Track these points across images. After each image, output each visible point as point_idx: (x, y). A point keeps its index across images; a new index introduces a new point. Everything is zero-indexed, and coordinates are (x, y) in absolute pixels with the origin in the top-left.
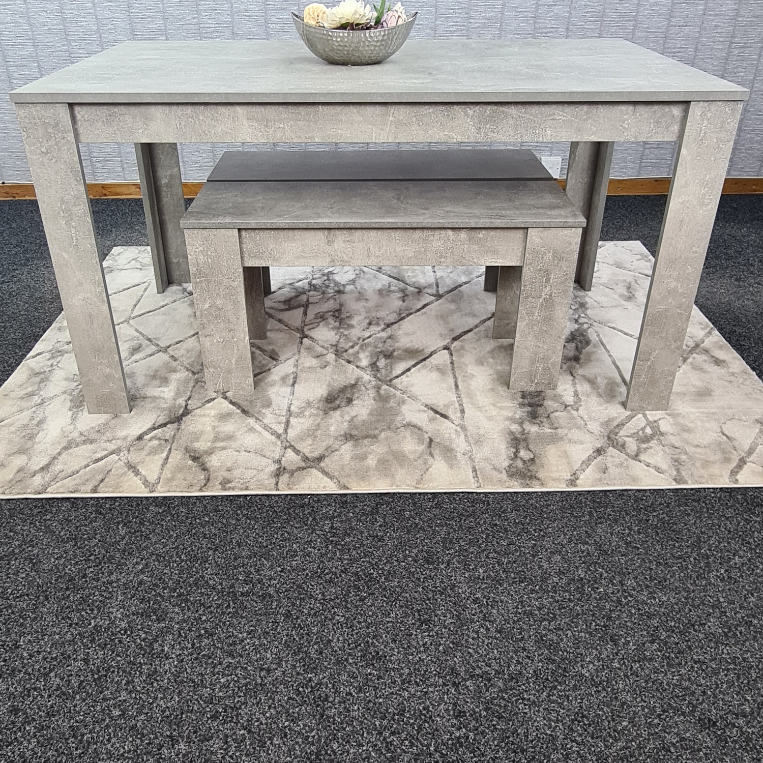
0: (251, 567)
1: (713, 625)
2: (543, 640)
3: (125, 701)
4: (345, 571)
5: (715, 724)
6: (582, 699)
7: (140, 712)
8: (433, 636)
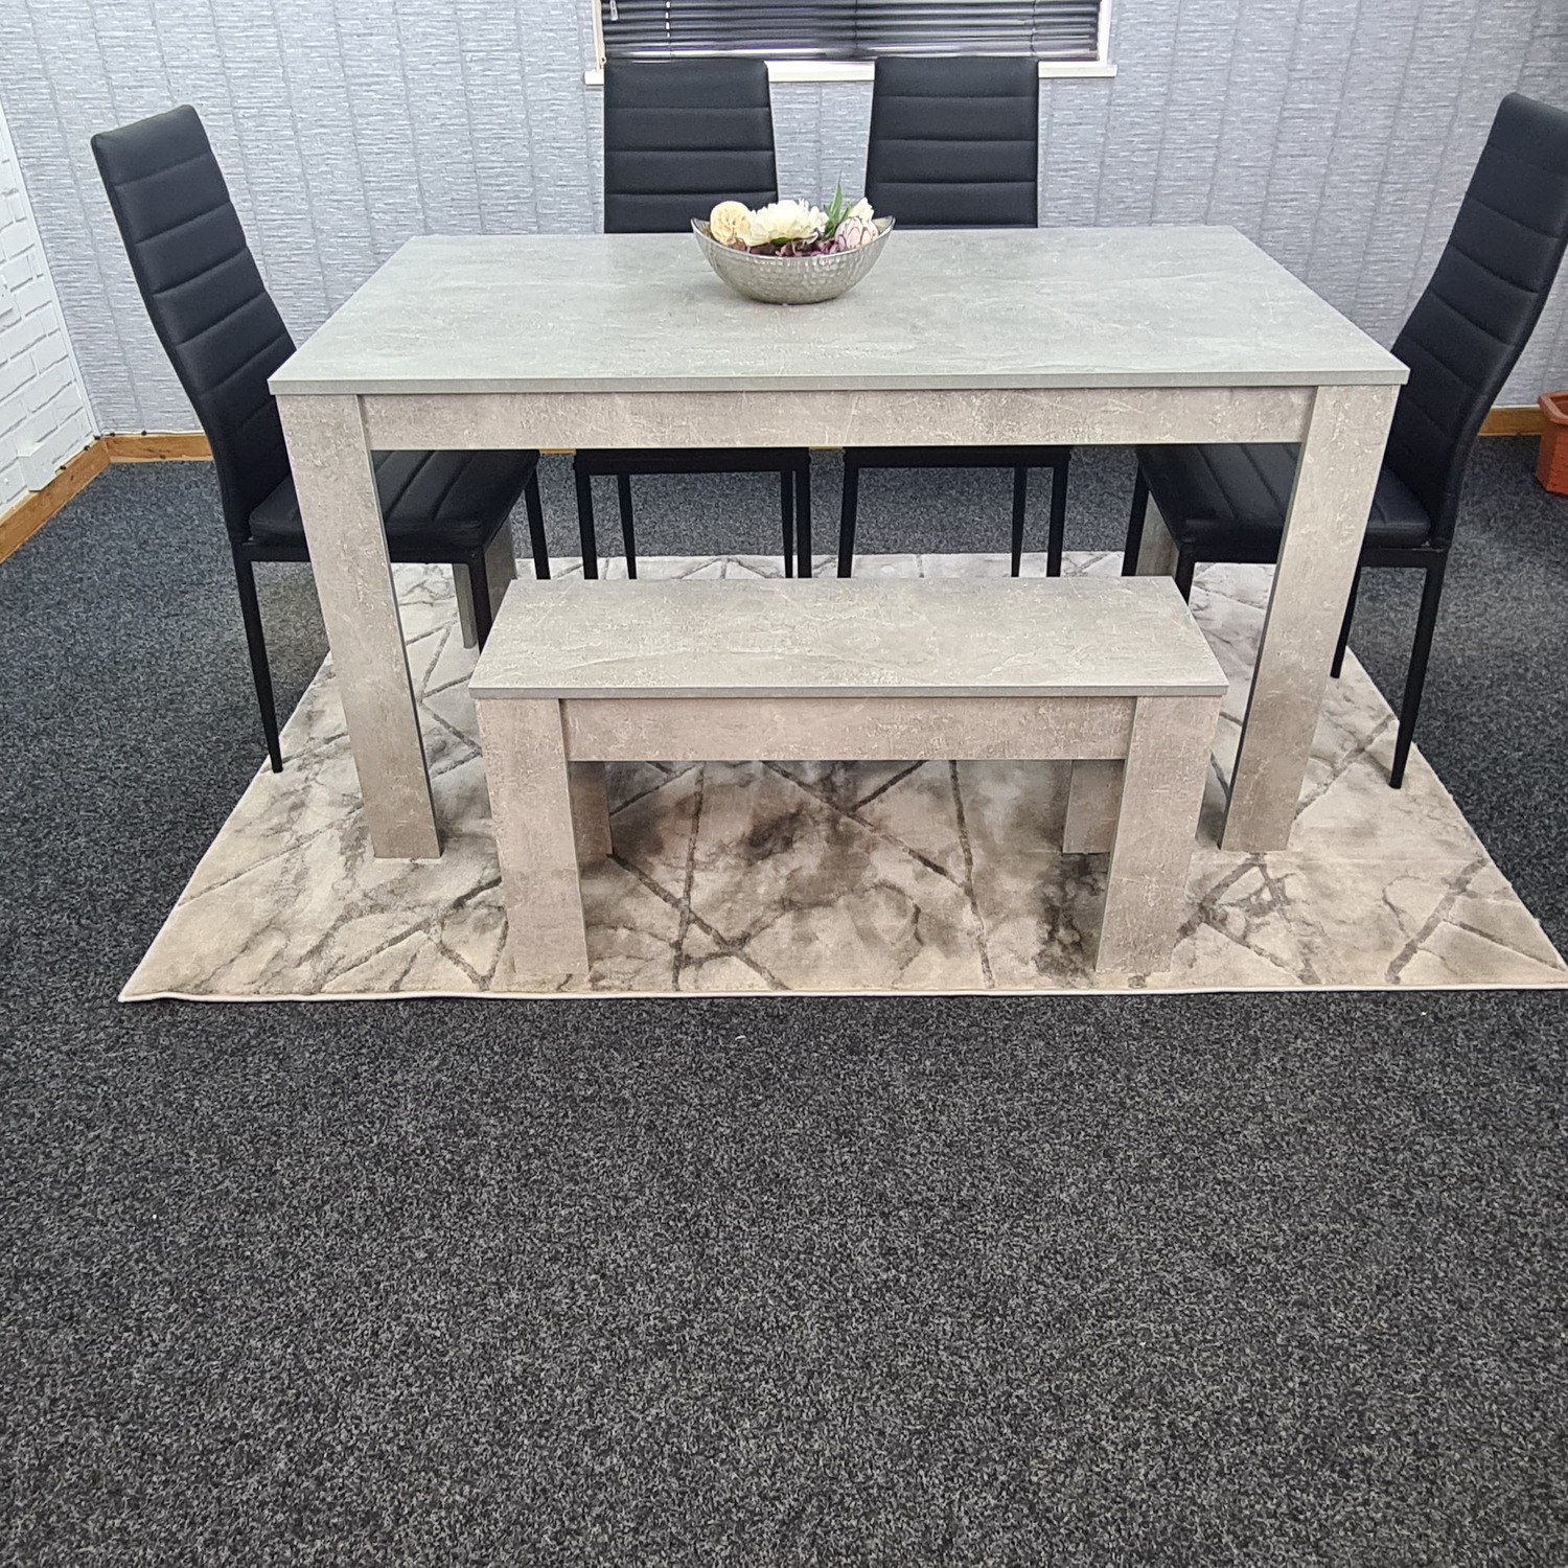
0: (595, 1061)
1: (1252, 1134)
2: (1009, 1156)
3: (431, 1240)
4: (731, 1066)
5: (1234, 1259)
6: (1057, 1231)
7: (452, 1253)
8: (856, 1152)
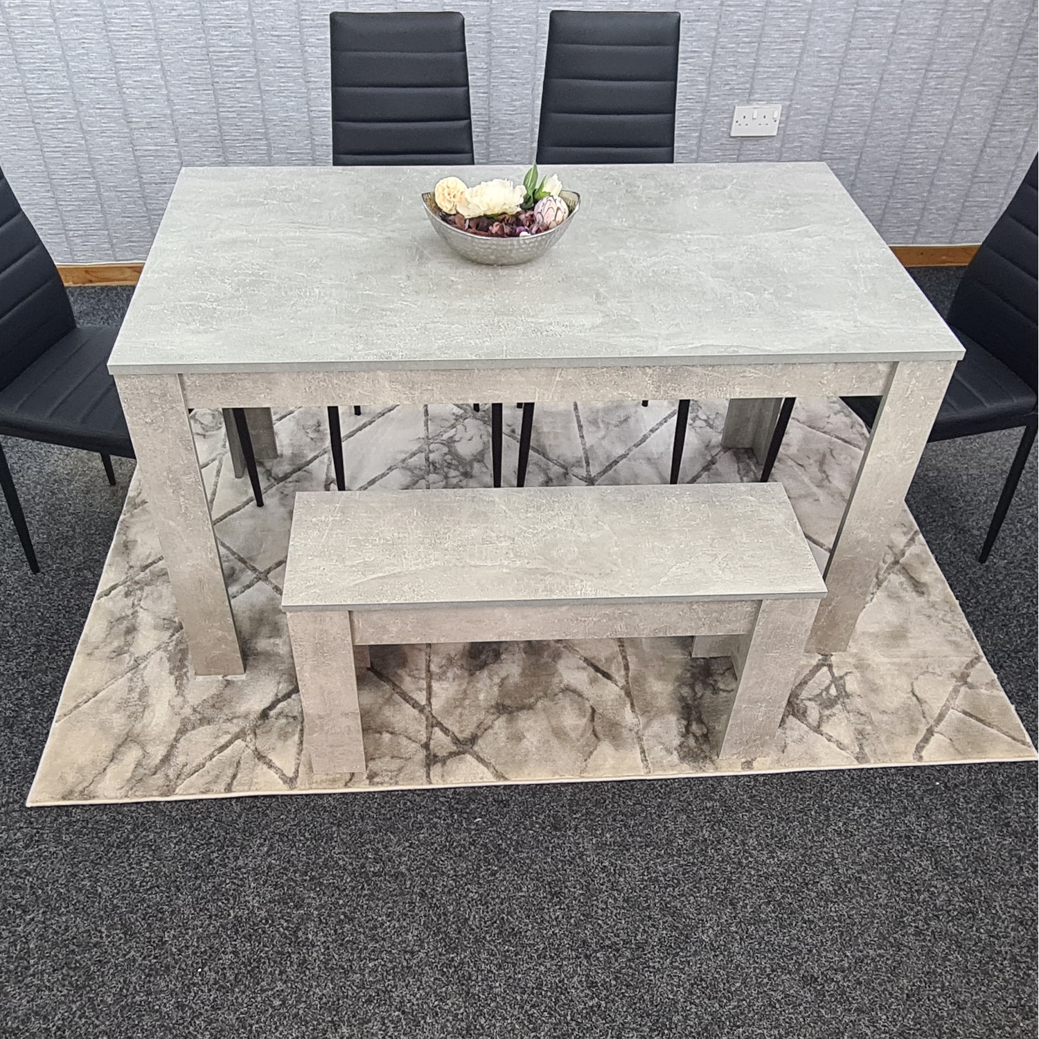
1: (826, 883)
2: (667, 907)
4: (474, 843)
5: (816, 979)
6: (701, 964)
8: (564, 909)
